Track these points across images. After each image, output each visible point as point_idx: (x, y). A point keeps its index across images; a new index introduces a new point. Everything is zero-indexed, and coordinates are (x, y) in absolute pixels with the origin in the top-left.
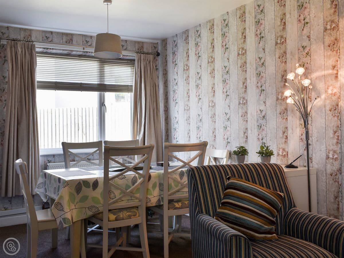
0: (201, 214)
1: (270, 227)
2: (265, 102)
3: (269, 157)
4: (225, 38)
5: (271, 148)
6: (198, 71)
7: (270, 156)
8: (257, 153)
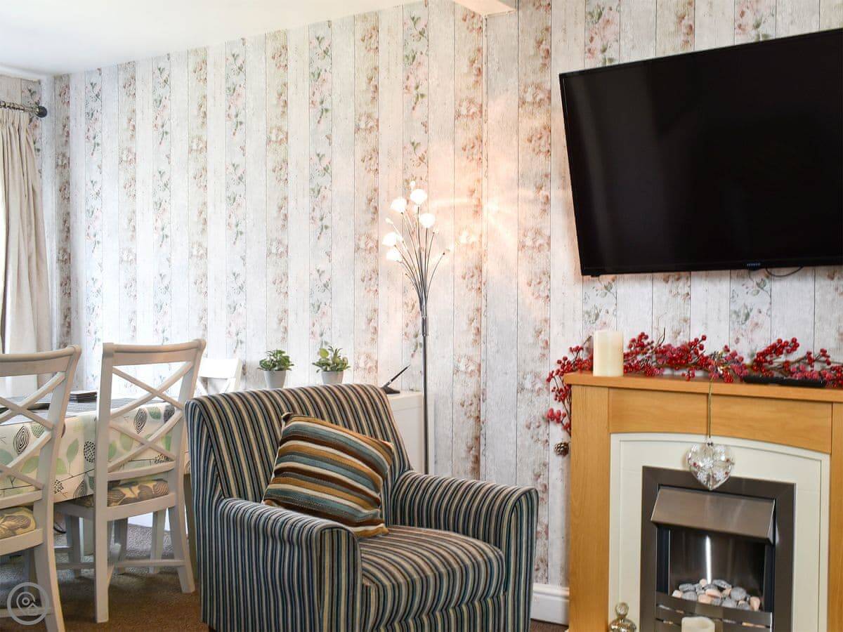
0: (228, 498)
1: (374, 511)
2: (328, 254)
3: (339, 372)
4: (237, 99)
5: (342, 355)
6: (162, 168)
7: (341, 370)
8: (314, 364)
